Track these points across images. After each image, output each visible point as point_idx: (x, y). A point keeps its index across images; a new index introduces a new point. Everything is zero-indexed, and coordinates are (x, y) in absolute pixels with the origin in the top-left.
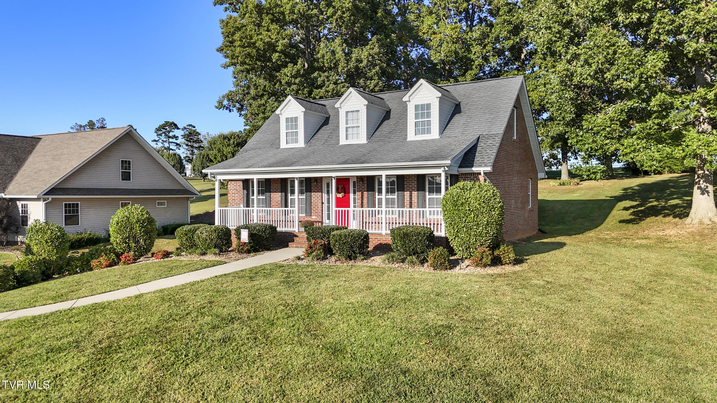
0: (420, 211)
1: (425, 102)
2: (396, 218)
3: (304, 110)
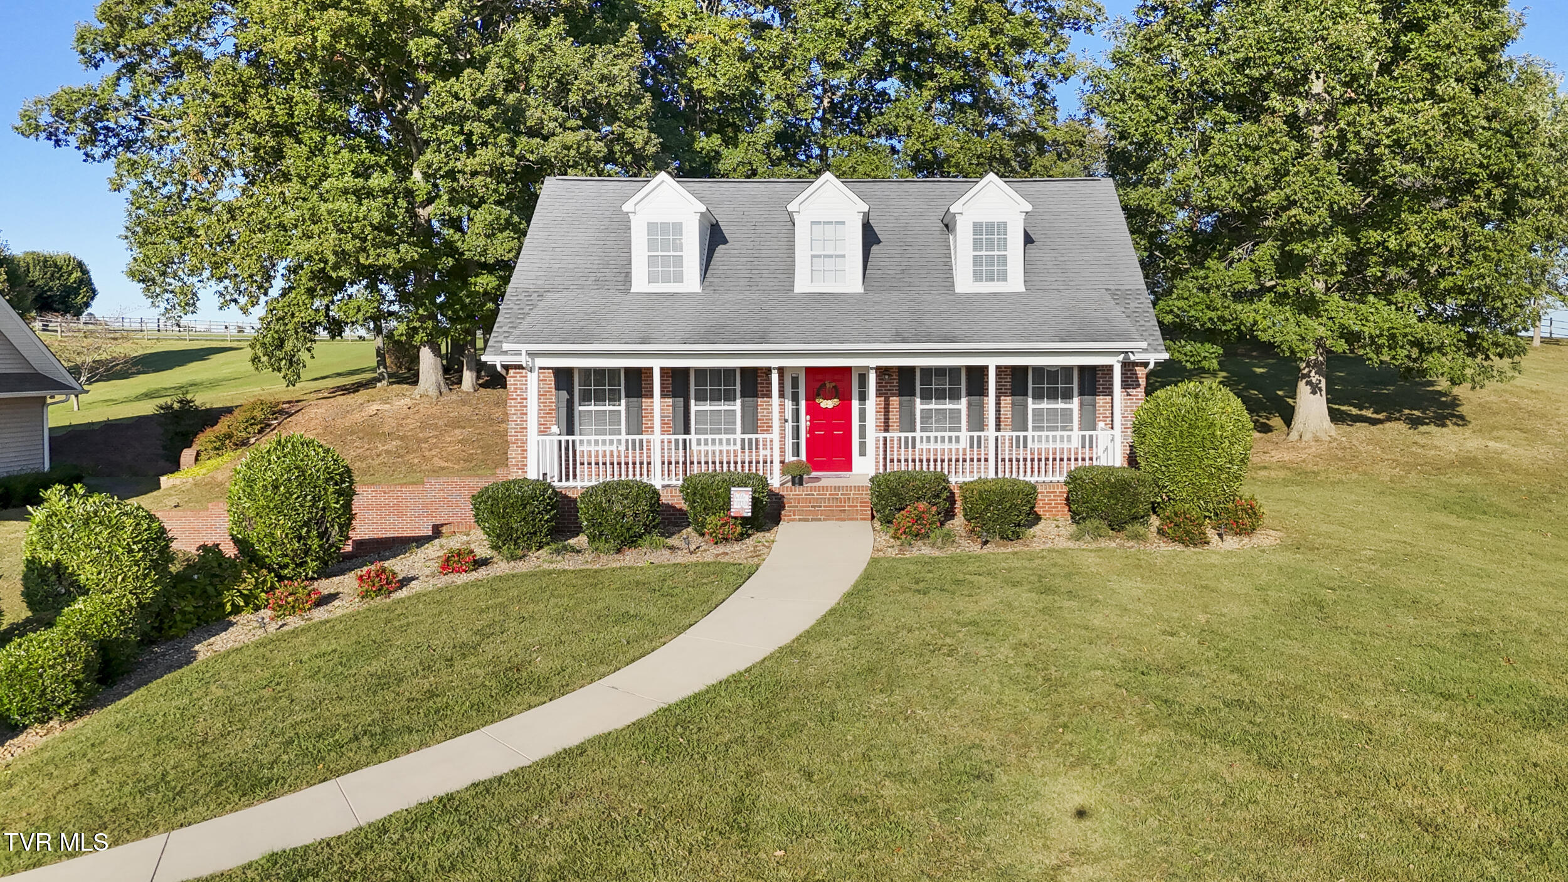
0: (1018, 437)
1: (996, 219)
2: (965, 450)
3: (703, 209)
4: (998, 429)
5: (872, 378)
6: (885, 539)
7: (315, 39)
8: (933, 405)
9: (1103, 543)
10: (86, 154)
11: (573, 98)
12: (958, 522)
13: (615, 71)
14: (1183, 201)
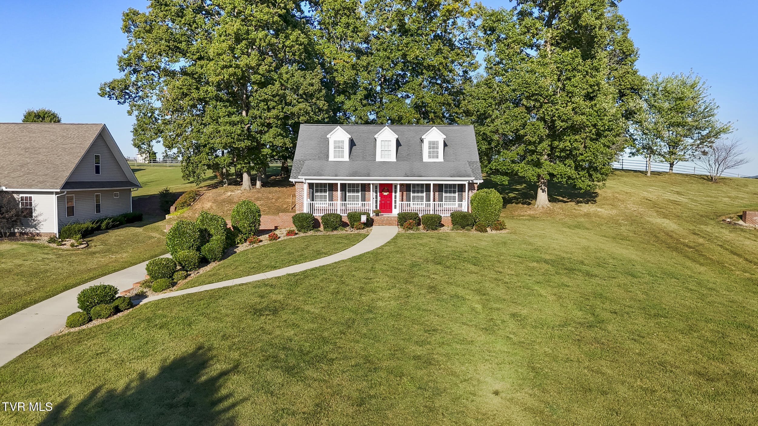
0: (440, 204)
1: (435, 140)
2: (424, 207)
3: (350, 137)
4: (434, 201)
5: (398, 187)
6: (401, 230)
7: (224, 77)
8: (416, 195)
9: (459, 231)
10: (119, 102)
11: (301, 92)
12: (421, 227)
13: (314, 81)
14: (496, 132)
